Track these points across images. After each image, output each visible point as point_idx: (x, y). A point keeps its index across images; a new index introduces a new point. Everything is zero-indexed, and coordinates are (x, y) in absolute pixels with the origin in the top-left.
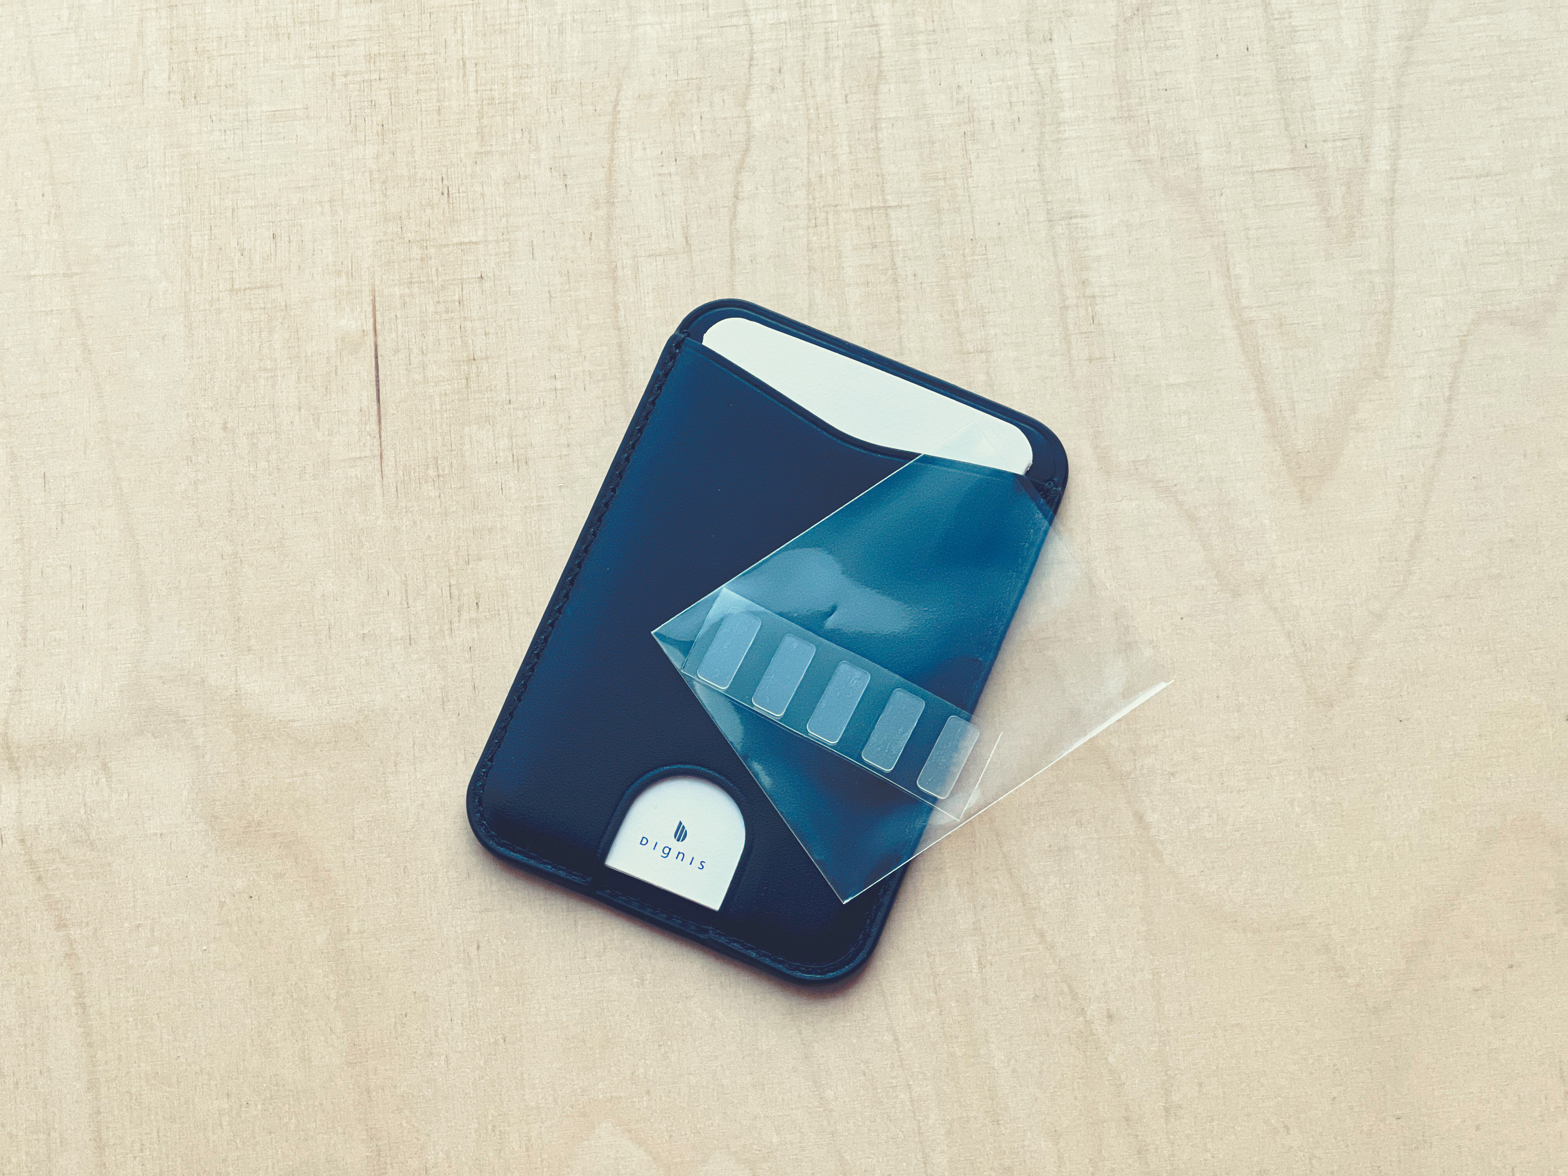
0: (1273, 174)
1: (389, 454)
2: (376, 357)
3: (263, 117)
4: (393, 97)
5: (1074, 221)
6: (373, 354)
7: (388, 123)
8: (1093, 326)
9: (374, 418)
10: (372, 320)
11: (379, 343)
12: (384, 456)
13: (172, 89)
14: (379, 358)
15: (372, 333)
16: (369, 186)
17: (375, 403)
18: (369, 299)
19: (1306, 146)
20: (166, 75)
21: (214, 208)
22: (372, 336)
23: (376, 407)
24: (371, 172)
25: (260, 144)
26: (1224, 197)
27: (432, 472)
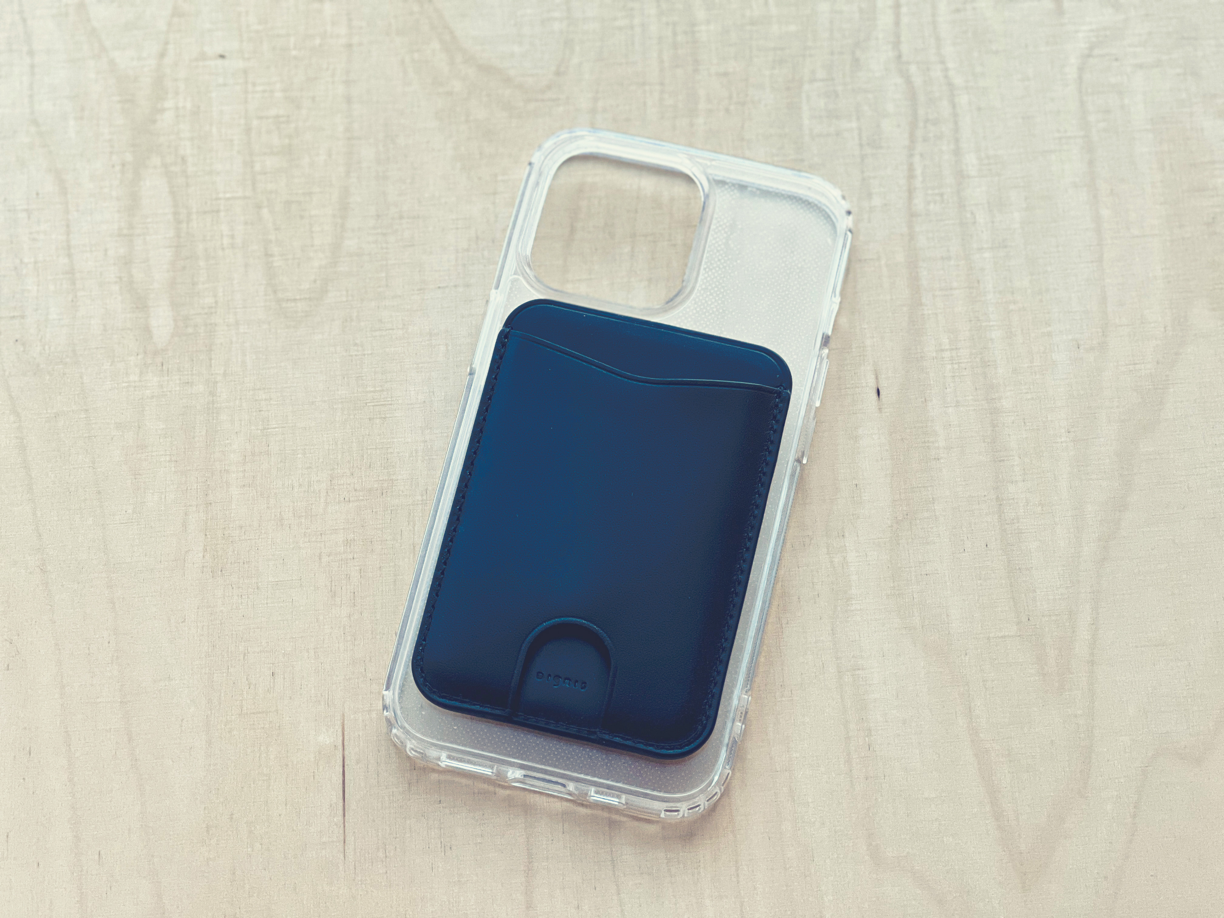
0: (1004, 640)
1: (350, 839)
2: (344, 766)
3: (269, 586)
4: (362, 572)
5: (857, 672)
6: (341, 764)
7: (358, 592)
8: (869, 752)
9: (341, 812)
10: (341, 738)
11: (346, 756)
12: (346, 842)
13: (206, 564)
14: (346, 766)
15: (340, 747)
16: (343, 638)
17: (341, 801)
18: (339, 723)
19: (1029, 620)
20: (201, 555)
21: (231, 652)
22: (341, 750)
23: (341, 804)
24: (344, 628)
25: (266, 605)
26: (968, 656)
27: (381, 854)
